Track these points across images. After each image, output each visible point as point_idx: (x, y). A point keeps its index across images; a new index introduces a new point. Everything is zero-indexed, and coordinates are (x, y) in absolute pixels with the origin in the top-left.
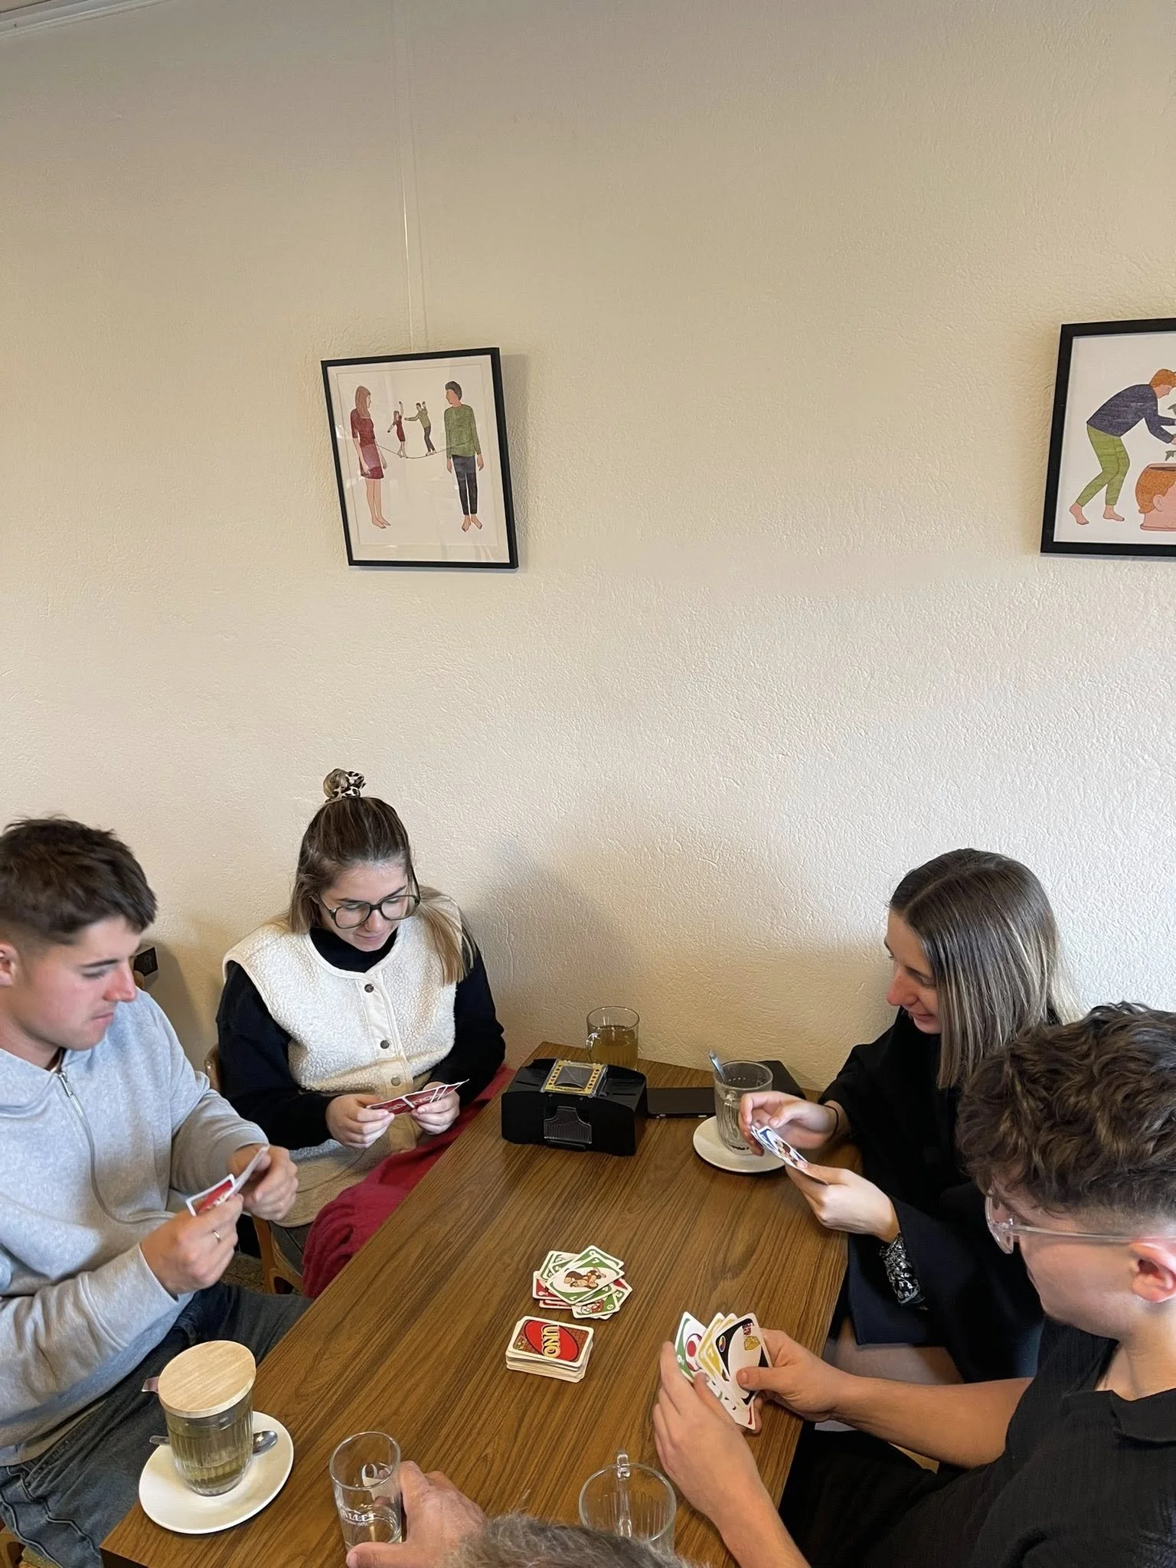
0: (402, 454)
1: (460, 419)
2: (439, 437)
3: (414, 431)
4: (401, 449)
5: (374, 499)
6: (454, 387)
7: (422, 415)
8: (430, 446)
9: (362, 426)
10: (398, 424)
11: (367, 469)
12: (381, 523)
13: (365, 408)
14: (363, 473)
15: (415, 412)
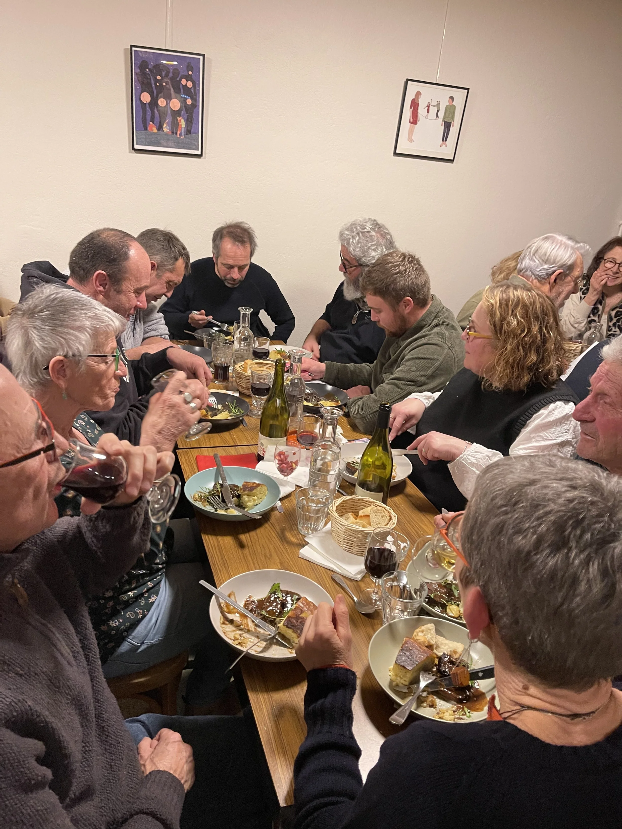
0: (426, 117)
1: (451, 110)
2: (441, 114)
3: (433, 110)
4: (427, 115)
5: (411, 132)
6: (452, 98)
7: (438, 105)
8: (437, 116)
9: (415, 105)
10: (428, 107)
11: (412, 120)
12: (411, 140)
13: (418, 99)
14: (410, 122)
15: (436, 104)
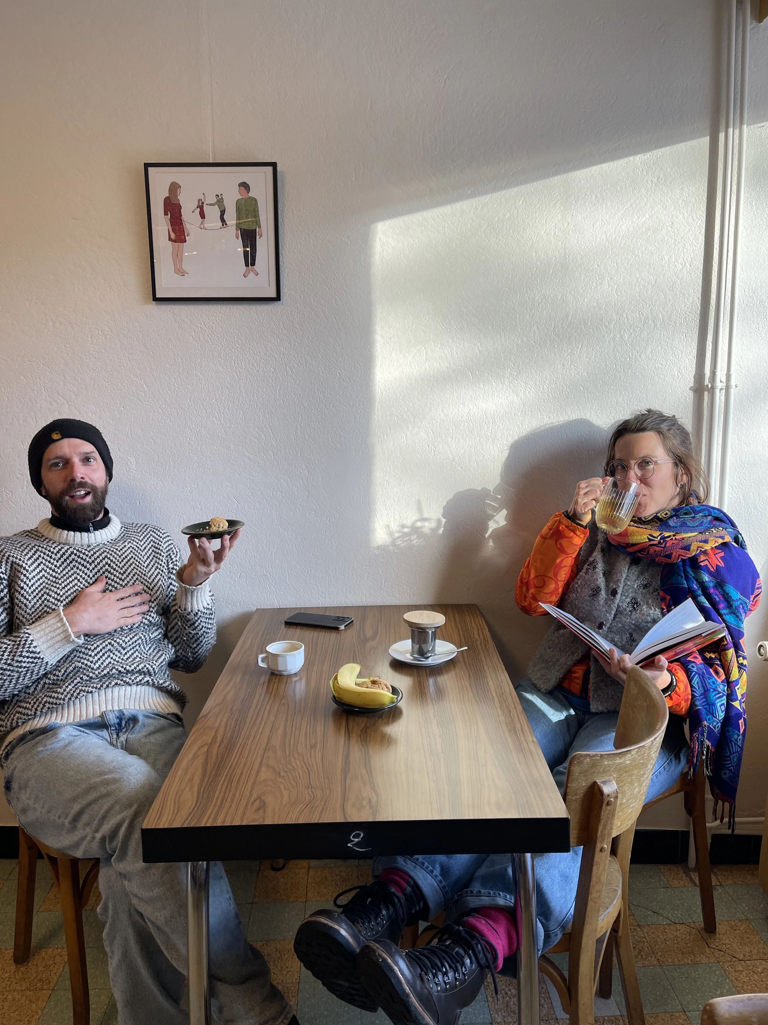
0: (201, 227)
1: (247, 206)
2: (231, 218)
4: (202, 222)
5: (177, 257)
6: (245, 186)
7: (220, 201)
8: (223, 220)
9: (173, 208)
10: (201, 207)
11: (173, 236)
12: (181, 272)
13: (176, 196)
14: (170, 239)
15: (214, 200)
